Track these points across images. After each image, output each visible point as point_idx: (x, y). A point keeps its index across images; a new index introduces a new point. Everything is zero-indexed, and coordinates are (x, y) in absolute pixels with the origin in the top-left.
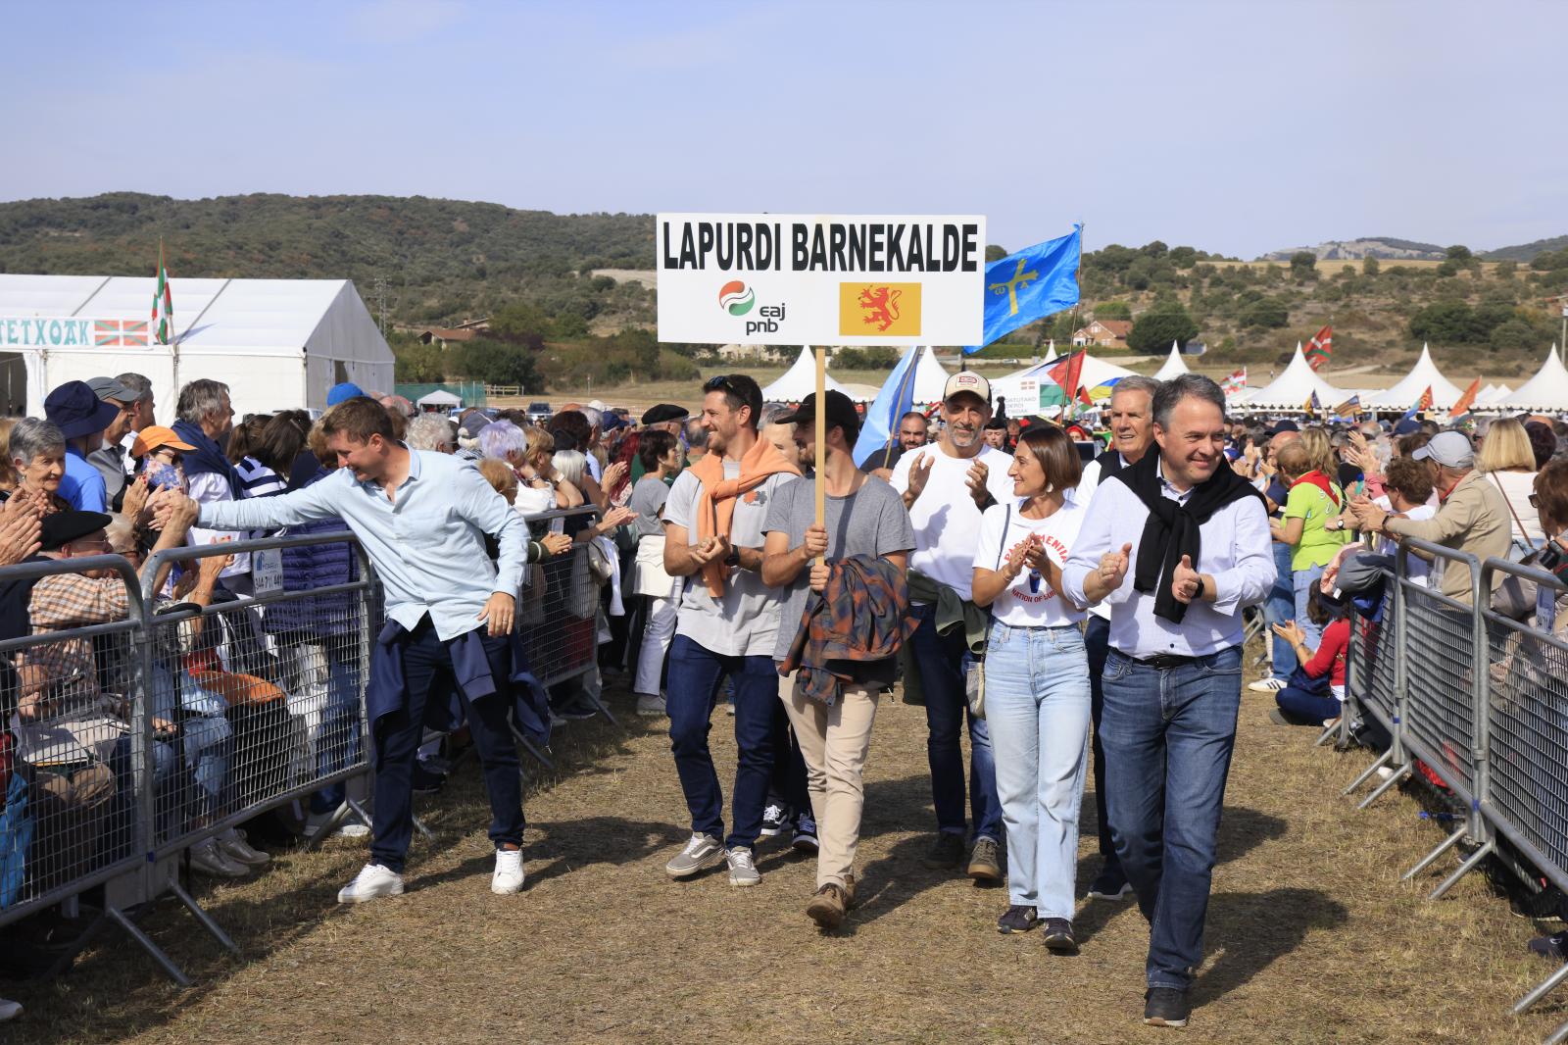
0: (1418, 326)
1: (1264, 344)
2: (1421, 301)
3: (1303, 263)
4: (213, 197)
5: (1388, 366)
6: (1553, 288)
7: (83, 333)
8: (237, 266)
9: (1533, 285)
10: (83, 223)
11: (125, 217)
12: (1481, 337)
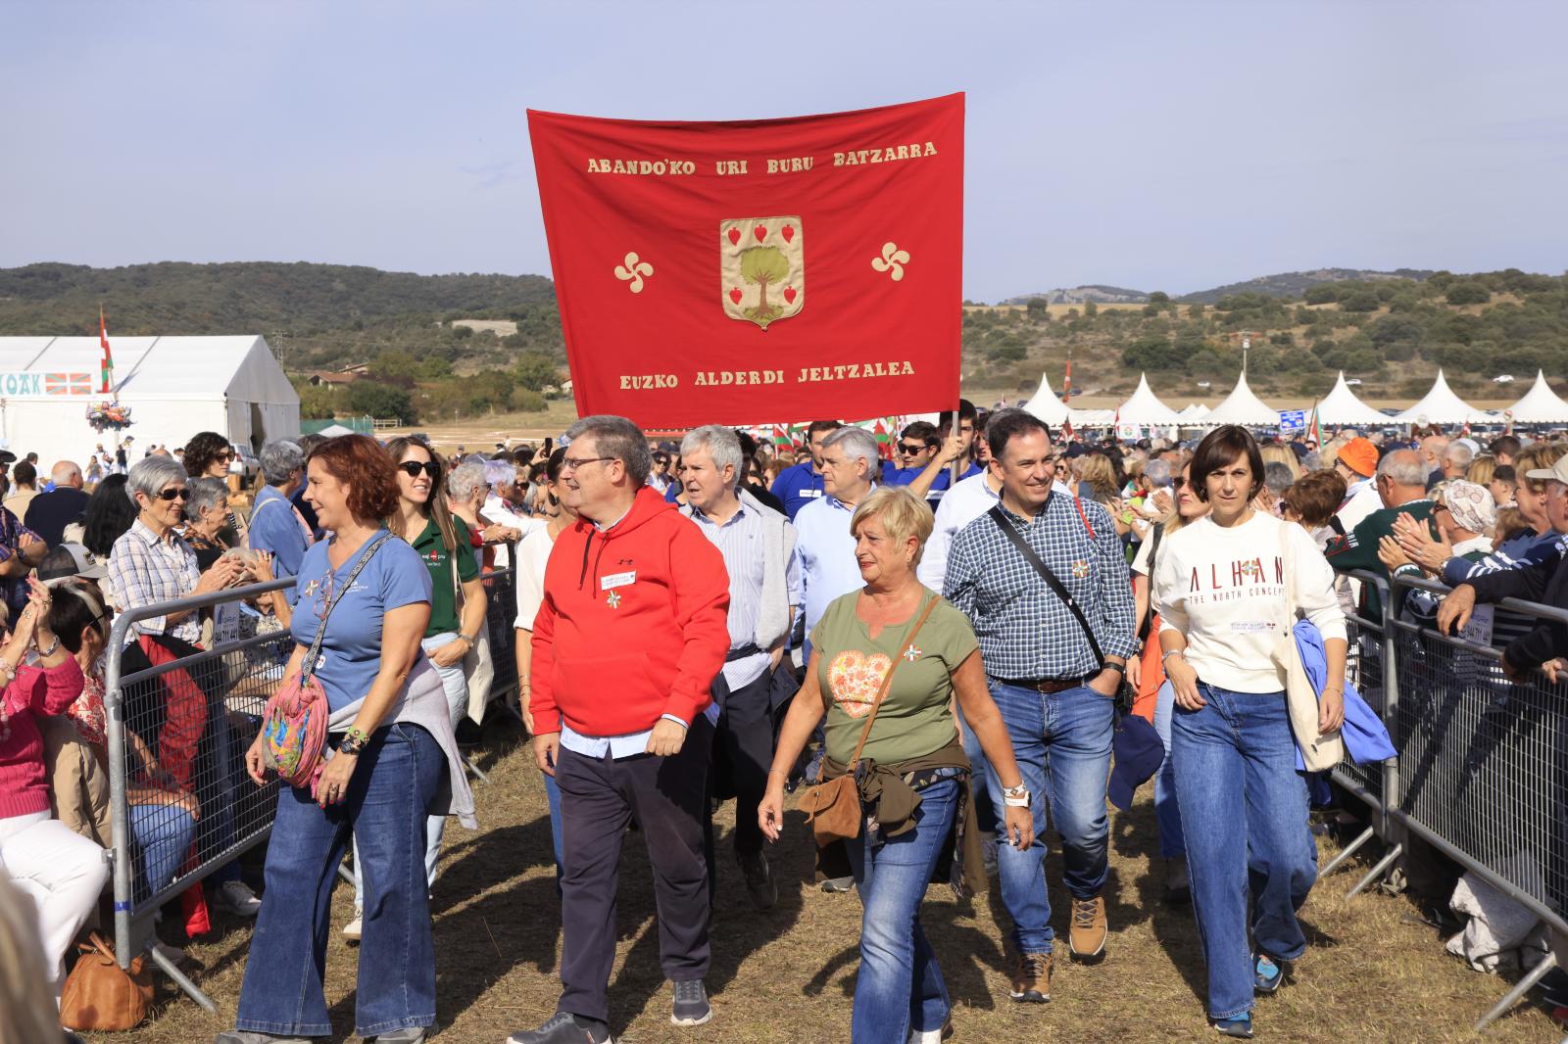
0: (1129, 356)
1: (1008, 373)
2: (1132, 336)
3: (1037, 306)
4: (126, 266)
5: (1107, 389)
6: (1233, 325)
7: (35, 384)
8: (149, 323)
9: (1218, 323)
10: (13, 290)
11: (50, 284)
12: (1178, 365)
